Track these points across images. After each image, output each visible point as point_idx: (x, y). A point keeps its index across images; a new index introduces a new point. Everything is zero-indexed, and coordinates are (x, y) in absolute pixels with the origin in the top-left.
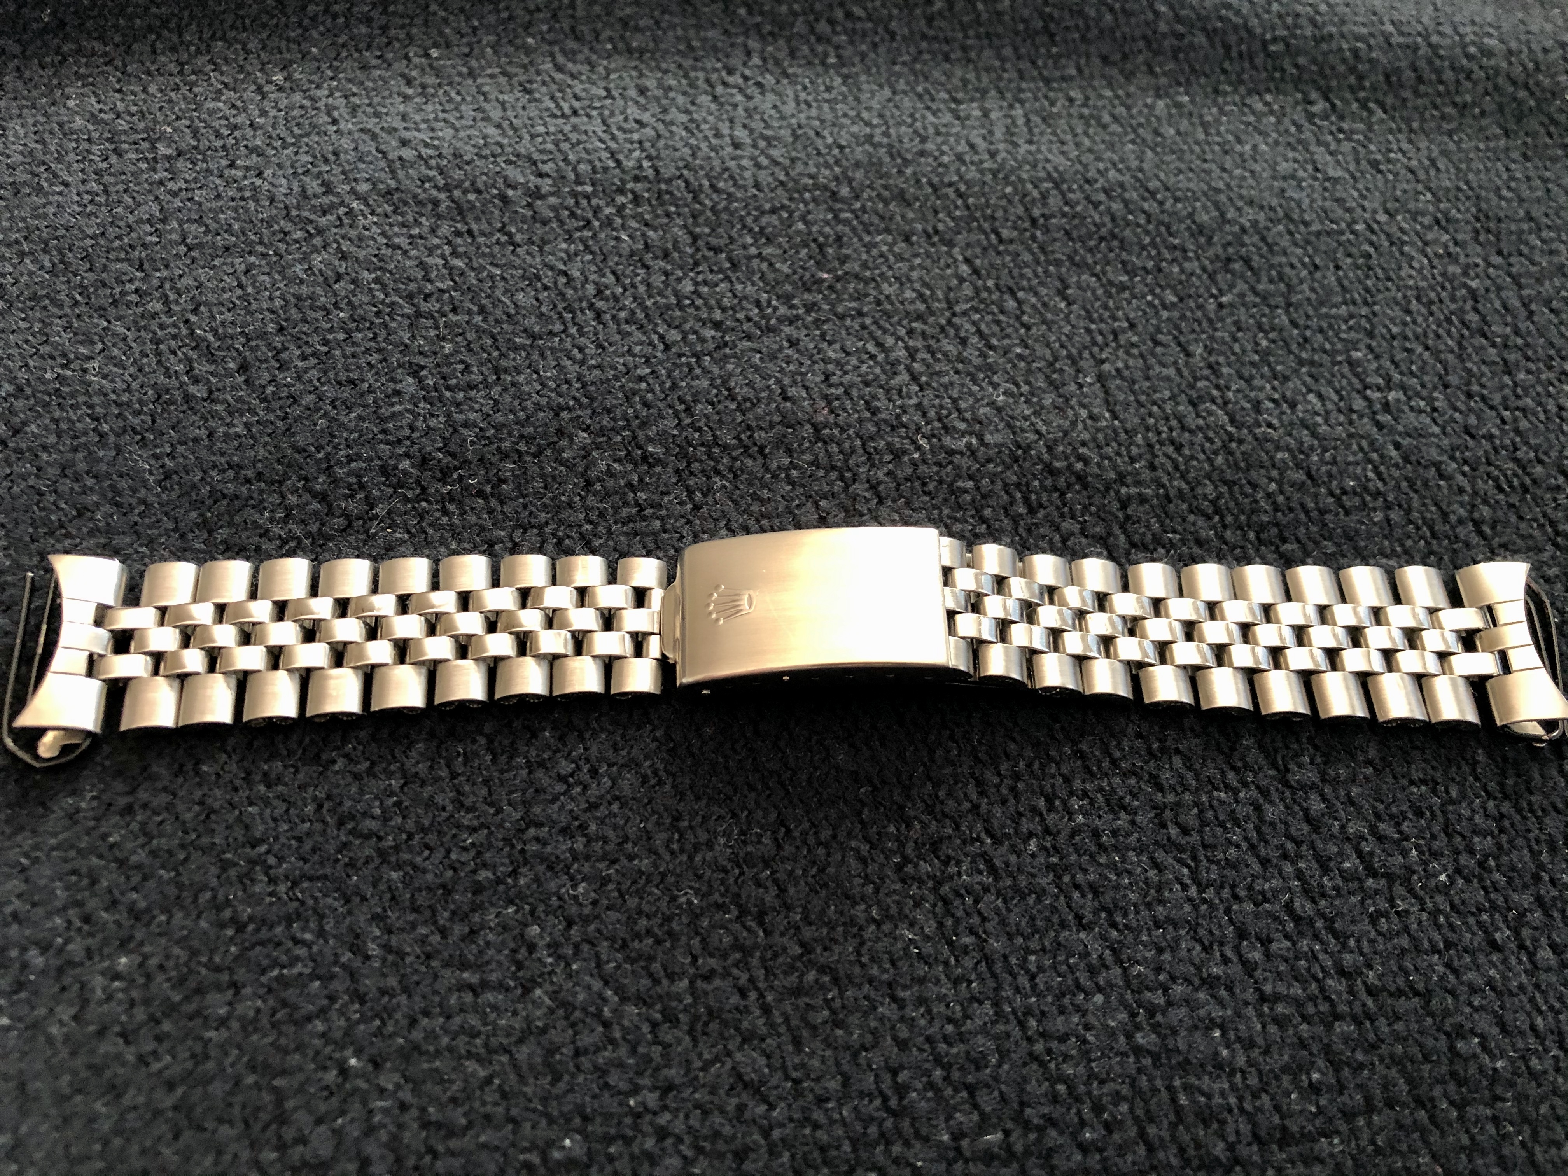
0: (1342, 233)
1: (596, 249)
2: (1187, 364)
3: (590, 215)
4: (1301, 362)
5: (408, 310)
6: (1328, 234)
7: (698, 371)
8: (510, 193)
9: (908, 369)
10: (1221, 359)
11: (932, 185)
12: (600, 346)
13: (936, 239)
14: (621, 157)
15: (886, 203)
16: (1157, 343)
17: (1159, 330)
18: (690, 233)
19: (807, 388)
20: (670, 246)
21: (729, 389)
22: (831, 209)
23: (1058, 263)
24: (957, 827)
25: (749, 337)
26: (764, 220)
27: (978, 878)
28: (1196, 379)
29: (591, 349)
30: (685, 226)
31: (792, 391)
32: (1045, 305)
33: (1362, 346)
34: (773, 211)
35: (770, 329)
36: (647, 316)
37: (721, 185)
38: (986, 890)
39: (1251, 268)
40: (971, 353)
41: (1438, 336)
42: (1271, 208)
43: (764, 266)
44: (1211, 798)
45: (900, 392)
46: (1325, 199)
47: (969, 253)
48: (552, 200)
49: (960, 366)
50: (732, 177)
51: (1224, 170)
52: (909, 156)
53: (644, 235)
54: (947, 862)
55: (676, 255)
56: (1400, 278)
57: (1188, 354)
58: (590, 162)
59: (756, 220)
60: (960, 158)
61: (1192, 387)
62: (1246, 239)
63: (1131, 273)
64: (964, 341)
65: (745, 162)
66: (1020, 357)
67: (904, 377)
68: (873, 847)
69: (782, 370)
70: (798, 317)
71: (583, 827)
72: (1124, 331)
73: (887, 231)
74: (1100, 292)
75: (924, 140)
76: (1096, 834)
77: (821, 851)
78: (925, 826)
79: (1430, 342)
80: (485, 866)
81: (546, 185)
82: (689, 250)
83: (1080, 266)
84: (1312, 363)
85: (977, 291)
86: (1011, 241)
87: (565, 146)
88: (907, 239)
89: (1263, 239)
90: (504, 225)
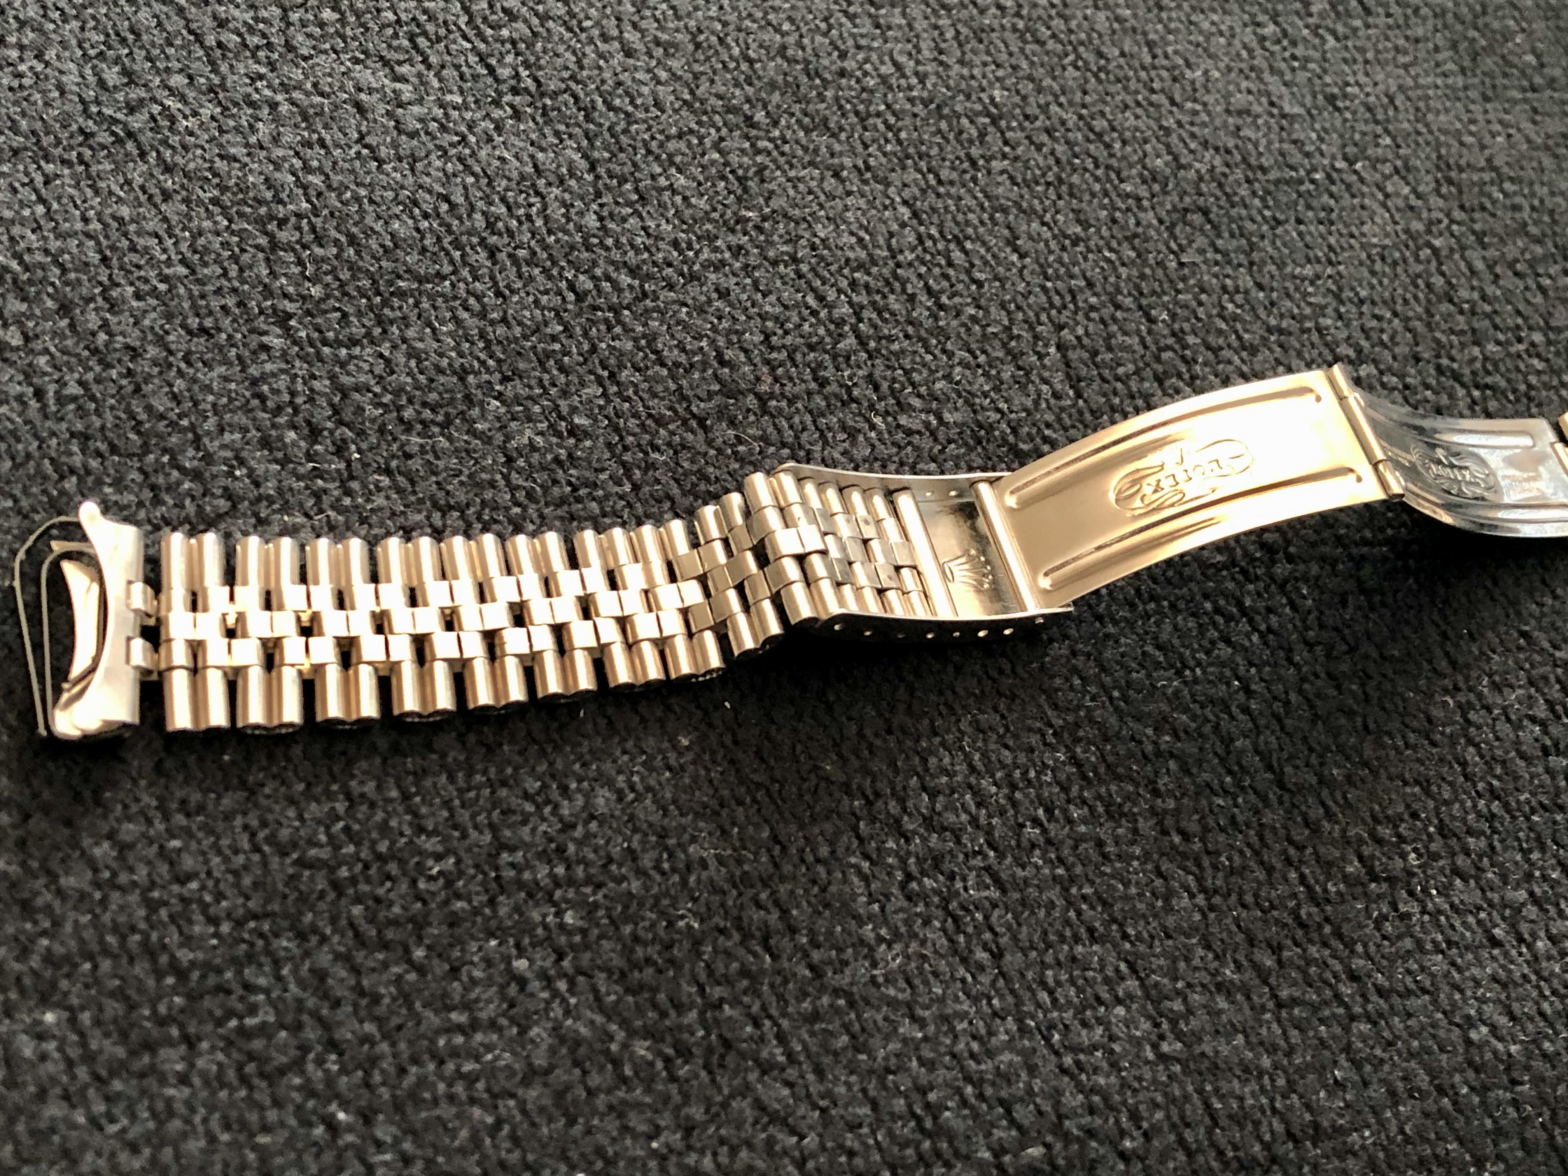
0: (1301, 182)
1: (477, 169)
2: (1150, 332)
3: (463, 129)
4: (1270, 330)
5: (263, 241)
6: (1287, 182)
7: (618, 330)
8: (363, 96)
9: (855, 330)
10: (1186, 326)
11: (857, 113)
12: (498, 294)
13: (868, 175)
14: (493, 62)
15: (807, 131)
16: (1118, 307)
17: (1119, 291)
18: (585, 156)
19: (746, 351)
20: (564, 170)
21: (656, 352)
22: (747, 137)
23: (1005, 211)
24: (958, 842)
25: (671, 287)
26: (672, 146)
27: (986, 893)
28: (1161, 350)
29: (490, 299)
30: (579, 149)
31: (729, 354)
32: (994, 256)
33: (1329, 311)
34: (680, 136)
35: (693, 277)
36: (551, 257)
37: (617, 102)
38: (995, 906)
39: (1209, 221)
40: (921, 313)
41: (1406, 301)
42: (1228, 152)
43: (678, 199)
44: (1210, 804)
45: (848, 358)
46: (1281, 141)
47: (906, 193)
48: (416, 109)
49: (910, 330)
50: (627, 93)
51: (1173, 103)
52: (828, 76)
53: (532, 157)
54: (952, 877)
55: (573, 183)
56: (1363, 235)
57: (1152, 320)
58: (457, 67)
59: (661, 145)
60: (884, 79)
61: (1158, 359)
62: (1204, 187)
63: (1085, 225)
64: (912, 298)
65: (640, 76)
66: (974, 319)
67: (850, 342)
68: (873, 863)
69: (714, 329)
70: (723, 263)
71: (561, 850)
72: (1081, 290)
73: (812, 163)
74: (1053, 245)
75: (843, 56)
76: (1100, 844)
77: (821, 869)
78: (924, 840)
79: (1399, 308)
80: (458, 896)
81: (407, 91)
82: (589, 177)
83: (1029, 213)
84: (1281, 331)
85: (920, 239)
86: (952, 183)
87: (422, 42)
88: (836, 175)
89: (1220, 185)
90: (362, 137)
